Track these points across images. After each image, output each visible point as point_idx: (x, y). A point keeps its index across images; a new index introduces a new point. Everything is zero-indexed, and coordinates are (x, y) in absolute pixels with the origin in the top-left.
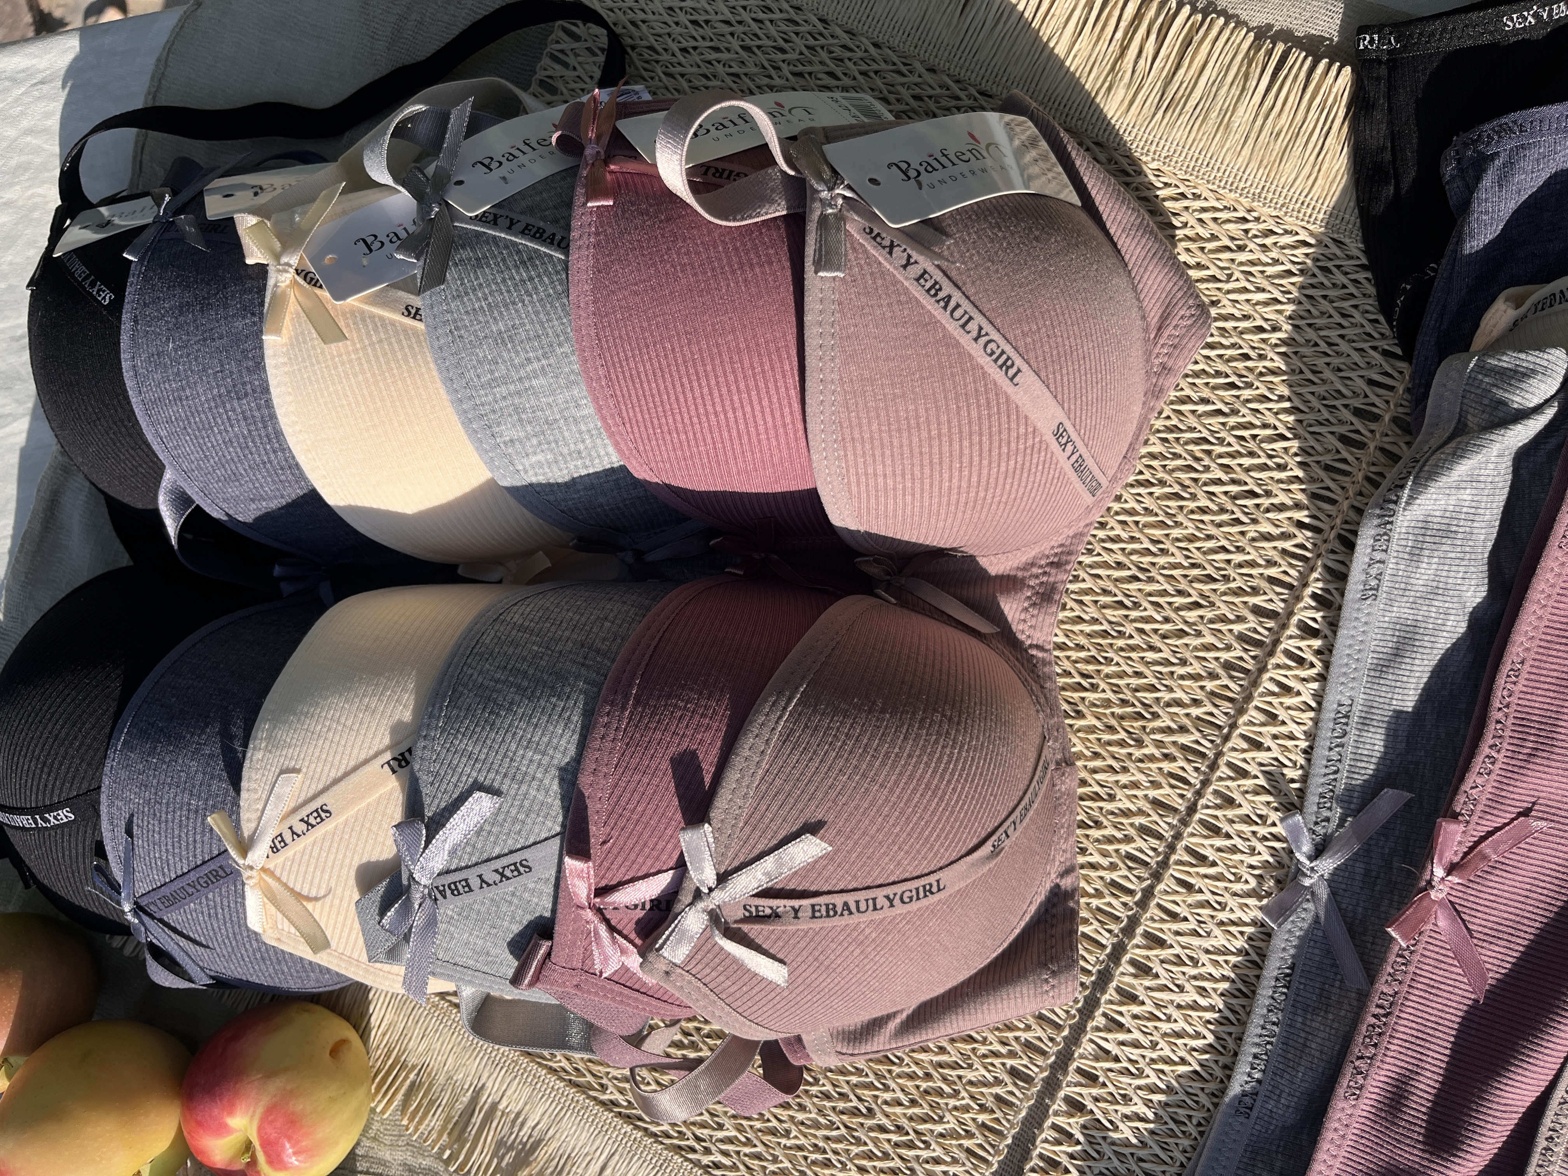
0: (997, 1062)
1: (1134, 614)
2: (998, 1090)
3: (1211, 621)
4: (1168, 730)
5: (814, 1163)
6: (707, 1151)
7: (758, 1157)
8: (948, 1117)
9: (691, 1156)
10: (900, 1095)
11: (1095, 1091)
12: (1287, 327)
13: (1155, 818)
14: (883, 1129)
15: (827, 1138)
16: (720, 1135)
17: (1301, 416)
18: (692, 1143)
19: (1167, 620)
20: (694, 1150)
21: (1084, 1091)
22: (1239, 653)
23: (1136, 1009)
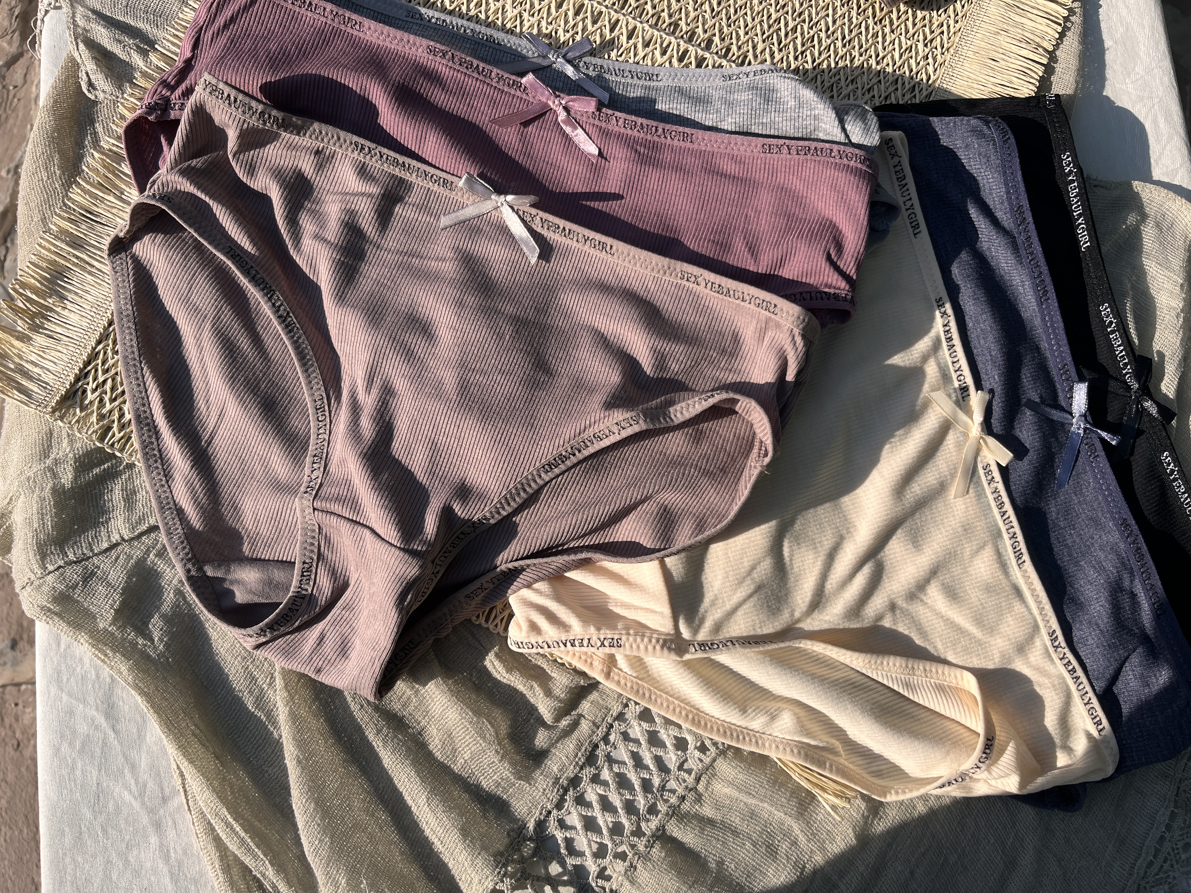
3: (703, 16)
12: (879, 68)
17: (826, 72)
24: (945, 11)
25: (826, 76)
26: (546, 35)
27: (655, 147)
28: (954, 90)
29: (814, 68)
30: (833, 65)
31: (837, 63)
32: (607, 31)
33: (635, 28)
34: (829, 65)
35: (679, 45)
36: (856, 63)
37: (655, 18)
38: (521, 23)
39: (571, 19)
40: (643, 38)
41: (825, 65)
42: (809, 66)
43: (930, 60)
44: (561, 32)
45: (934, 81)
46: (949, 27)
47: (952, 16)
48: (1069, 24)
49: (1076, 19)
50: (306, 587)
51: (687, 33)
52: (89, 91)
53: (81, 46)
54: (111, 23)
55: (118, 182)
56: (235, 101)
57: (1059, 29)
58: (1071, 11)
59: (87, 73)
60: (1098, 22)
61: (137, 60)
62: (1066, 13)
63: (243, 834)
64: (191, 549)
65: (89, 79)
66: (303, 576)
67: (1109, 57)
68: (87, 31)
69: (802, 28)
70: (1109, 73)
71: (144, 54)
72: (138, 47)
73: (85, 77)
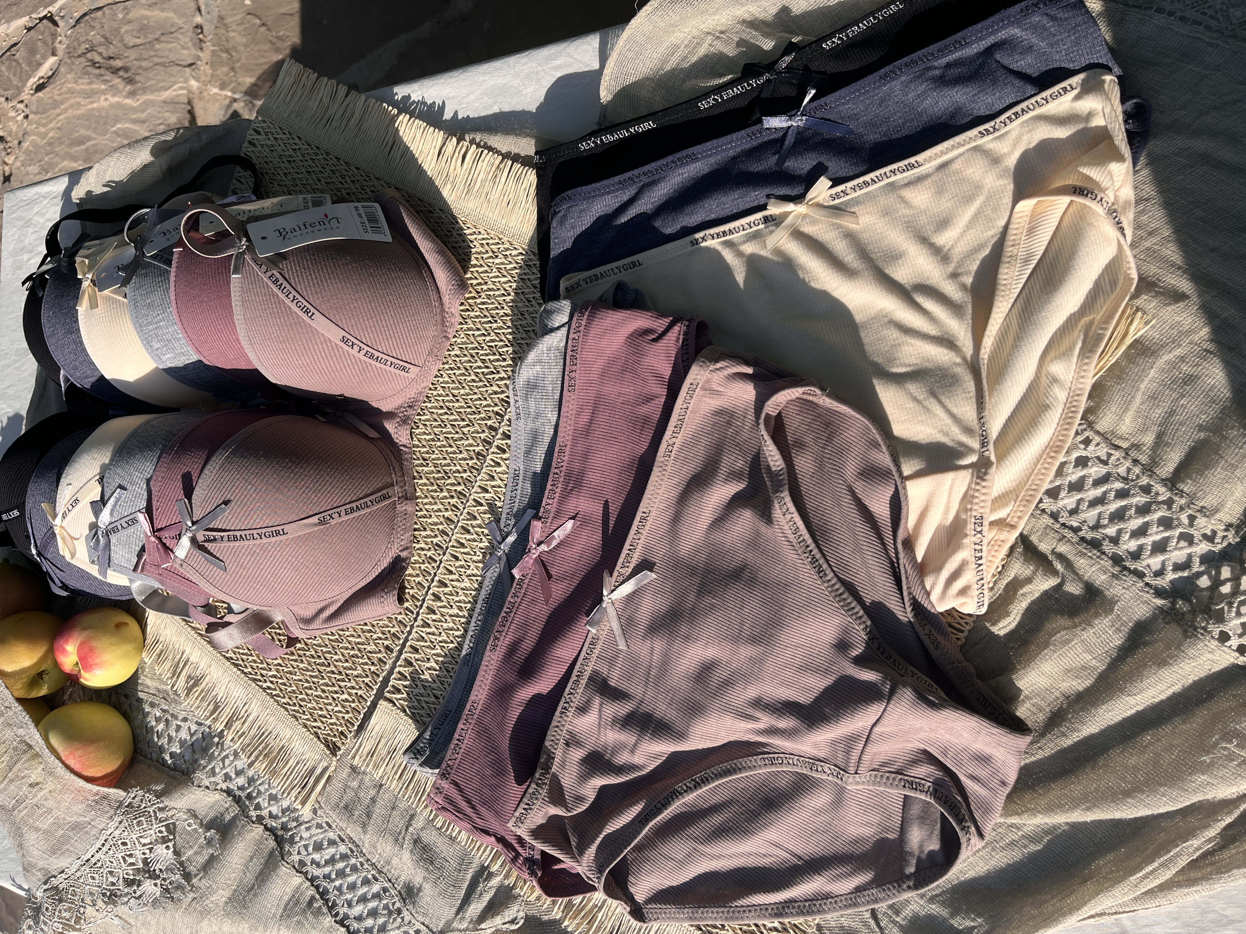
0: (380, 642)
1: (444, 430)
2: (379, 656)
3: (473, 433)
4: (453, 485)
5: (306, 688)
6: (265, 681)
7: (285, 685)
8: (359, 668)
9: (259, 683)
10: (341, 657)
11: (417, 656)
12: (512, 294)
13: (446, 526)
14: (333, 672)
15: (312, 676)
16: (270, 673)
17: (515, 336)
18: (259, 677)
19: (457, 433)
20: (260, 681)
21: (412, 656)
22: (481, 448)
23: (434, 617)
24: (472, 242)
25: (518, 336)
26: (484, 557)
27: (568, 475)
28: (530, 234)
29: (512, 345)
30: (510, 330)
31: (508, 327)
32: (482, 509)
33: (480, 486)
34: (510, 333)
35: (493, 453)
36: (509, 311)
37: (473, 470)
38: (474, 576)
39: (472, 537)
40: (487, 480)
41: (510, 337)
42: (510, 349)
43: (508, 253)
44: (482, 545)
45: (524, 249)
46: (483, 239)
47: (475, 236)
48: (482, 144)
49: (478, 137)
50: (926, 787)
51: (484, 446)
52: (517, 923)
53: (483, 926)
54: (466, 901)
55: (588, 908)
56: (528, 804)
57: (486, 151)
58: (472, 142)
59: (504, 924)
60: (480, 118)
61: (495, 882)
62: (474, 146)
63: (1156, 864)
64: (890, 883)
65: (508, 922)
66: (916, 789)
67: (507, 108)
68: (472, 920)
69: (482, 355)
70: (519, 108)
71: (491, 875)
72: (485, 880)
73: (507, 926)
